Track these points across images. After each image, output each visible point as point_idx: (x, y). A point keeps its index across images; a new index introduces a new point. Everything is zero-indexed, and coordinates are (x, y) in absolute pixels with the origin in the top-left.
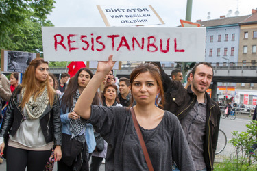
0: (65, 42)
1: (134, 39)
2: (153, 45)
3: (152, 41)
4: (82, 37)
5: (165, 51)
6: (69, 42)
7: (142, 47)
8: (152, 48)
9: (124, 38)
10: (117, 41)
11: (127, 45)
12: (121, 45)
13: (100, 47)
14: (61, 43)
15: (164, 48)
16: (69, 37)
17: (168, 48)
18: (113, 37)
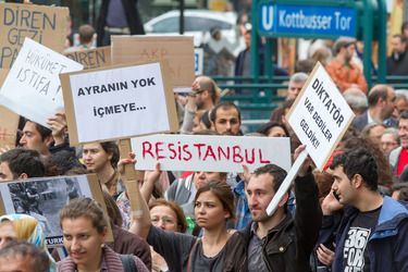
0: (153, 150)
1: (219, 149)
2: (238, 155)
3: (237, 151)
4: (170, 145)
5: (251, 162)
6: (157, 150)
7: (228, 158)
8: (237, 159)
9: (209, 147)
10: (204, 150)
11: (213, 155)
12: (207, 154)
13: (187, 156)
14: (149, 151)
15: (250, 159)
16: (156, 145)
17: (253, 159)
18: (199, 146)
